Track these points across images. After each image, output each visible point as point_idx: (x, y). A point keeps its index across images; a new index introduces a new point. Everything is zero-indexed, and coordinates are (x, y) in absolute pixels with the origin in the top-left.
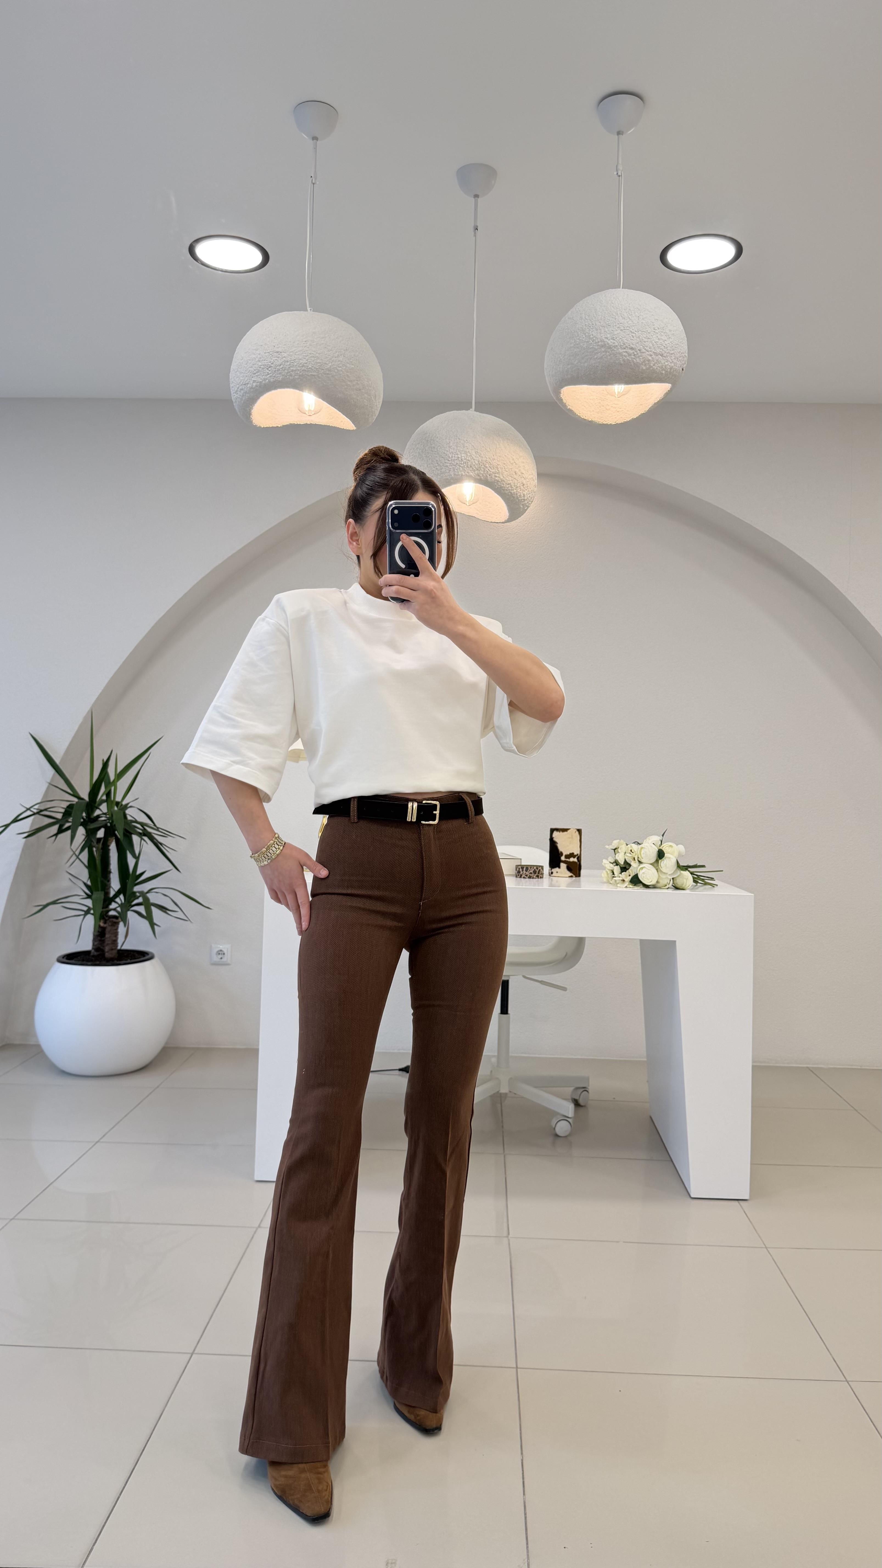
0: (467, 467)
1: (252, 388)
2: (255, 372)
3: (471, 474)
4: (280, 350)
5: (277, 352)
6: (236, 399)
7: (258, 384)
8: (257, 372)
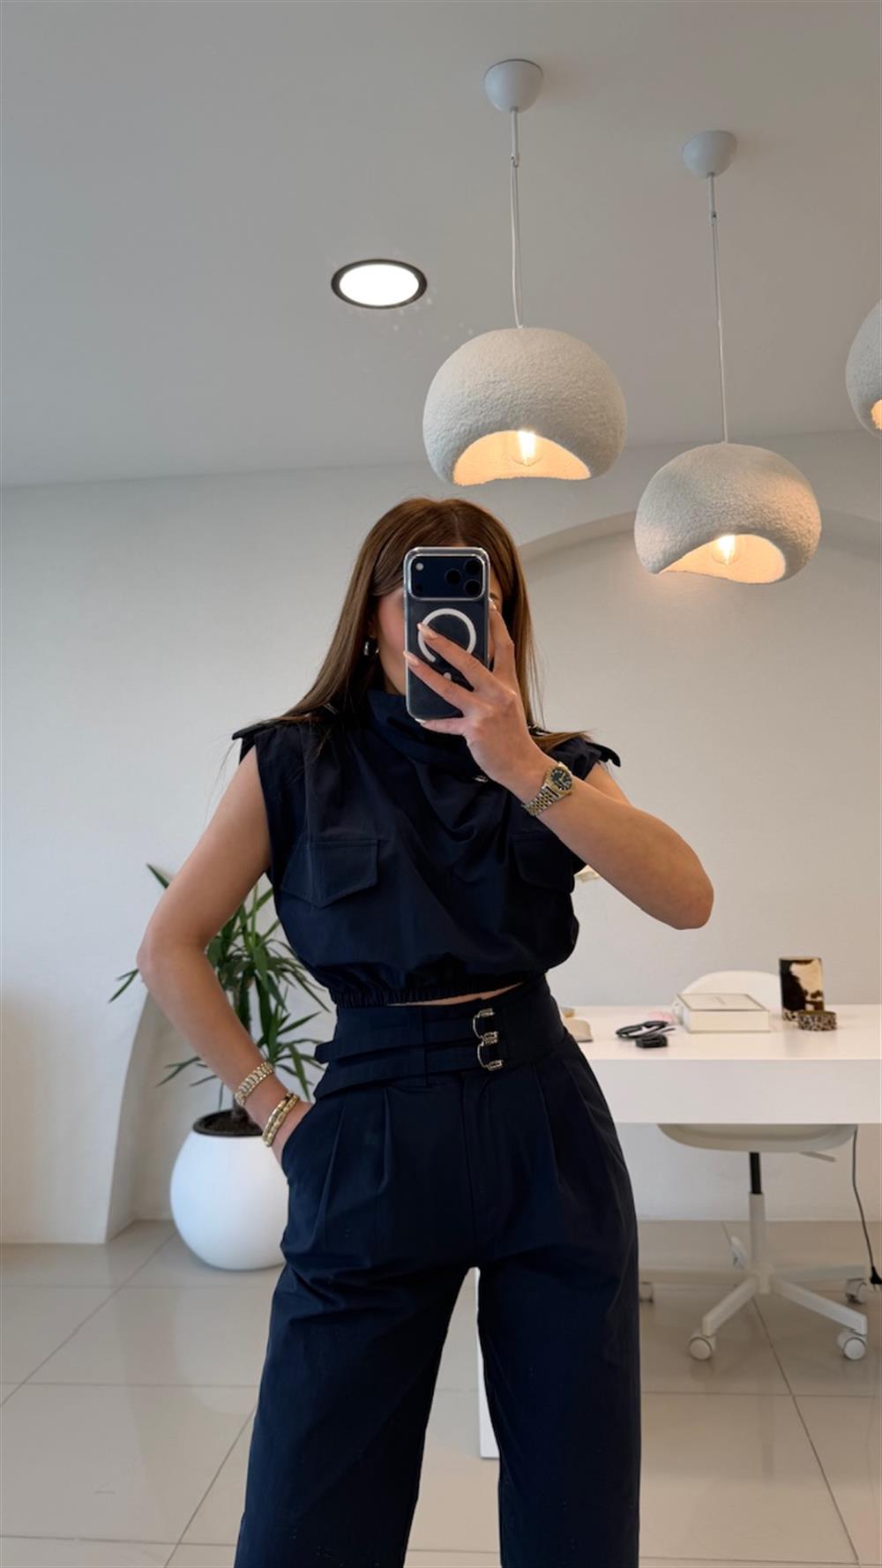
0: (738, 514)
1: (456, 435)
2: (463, 411)
3: (743, 522)
4: (498, 379)
5: (494, 382)
6: (435, 450)
7: (468, 428)
8: (466, 411)
